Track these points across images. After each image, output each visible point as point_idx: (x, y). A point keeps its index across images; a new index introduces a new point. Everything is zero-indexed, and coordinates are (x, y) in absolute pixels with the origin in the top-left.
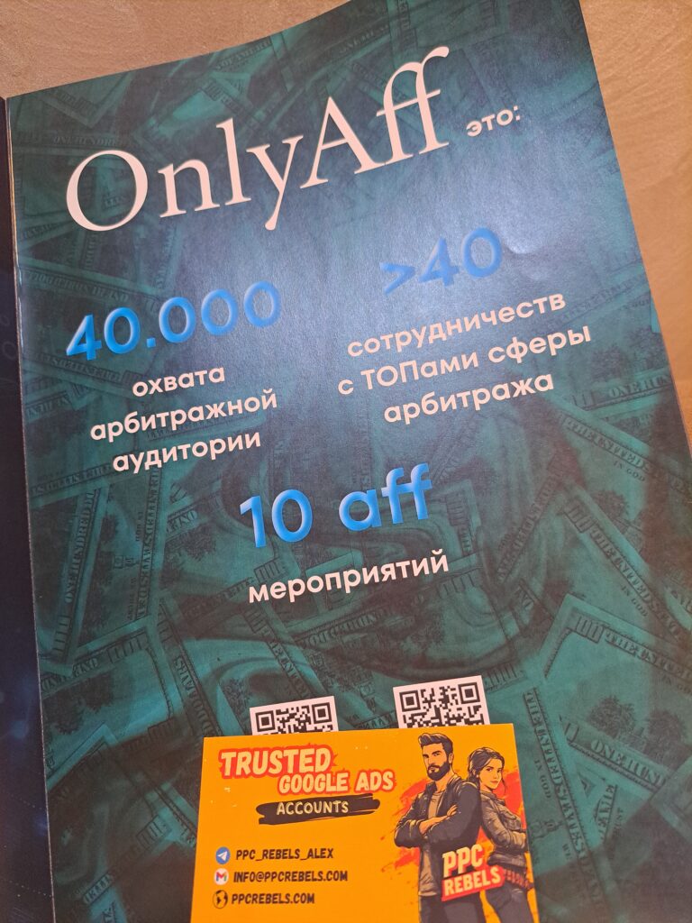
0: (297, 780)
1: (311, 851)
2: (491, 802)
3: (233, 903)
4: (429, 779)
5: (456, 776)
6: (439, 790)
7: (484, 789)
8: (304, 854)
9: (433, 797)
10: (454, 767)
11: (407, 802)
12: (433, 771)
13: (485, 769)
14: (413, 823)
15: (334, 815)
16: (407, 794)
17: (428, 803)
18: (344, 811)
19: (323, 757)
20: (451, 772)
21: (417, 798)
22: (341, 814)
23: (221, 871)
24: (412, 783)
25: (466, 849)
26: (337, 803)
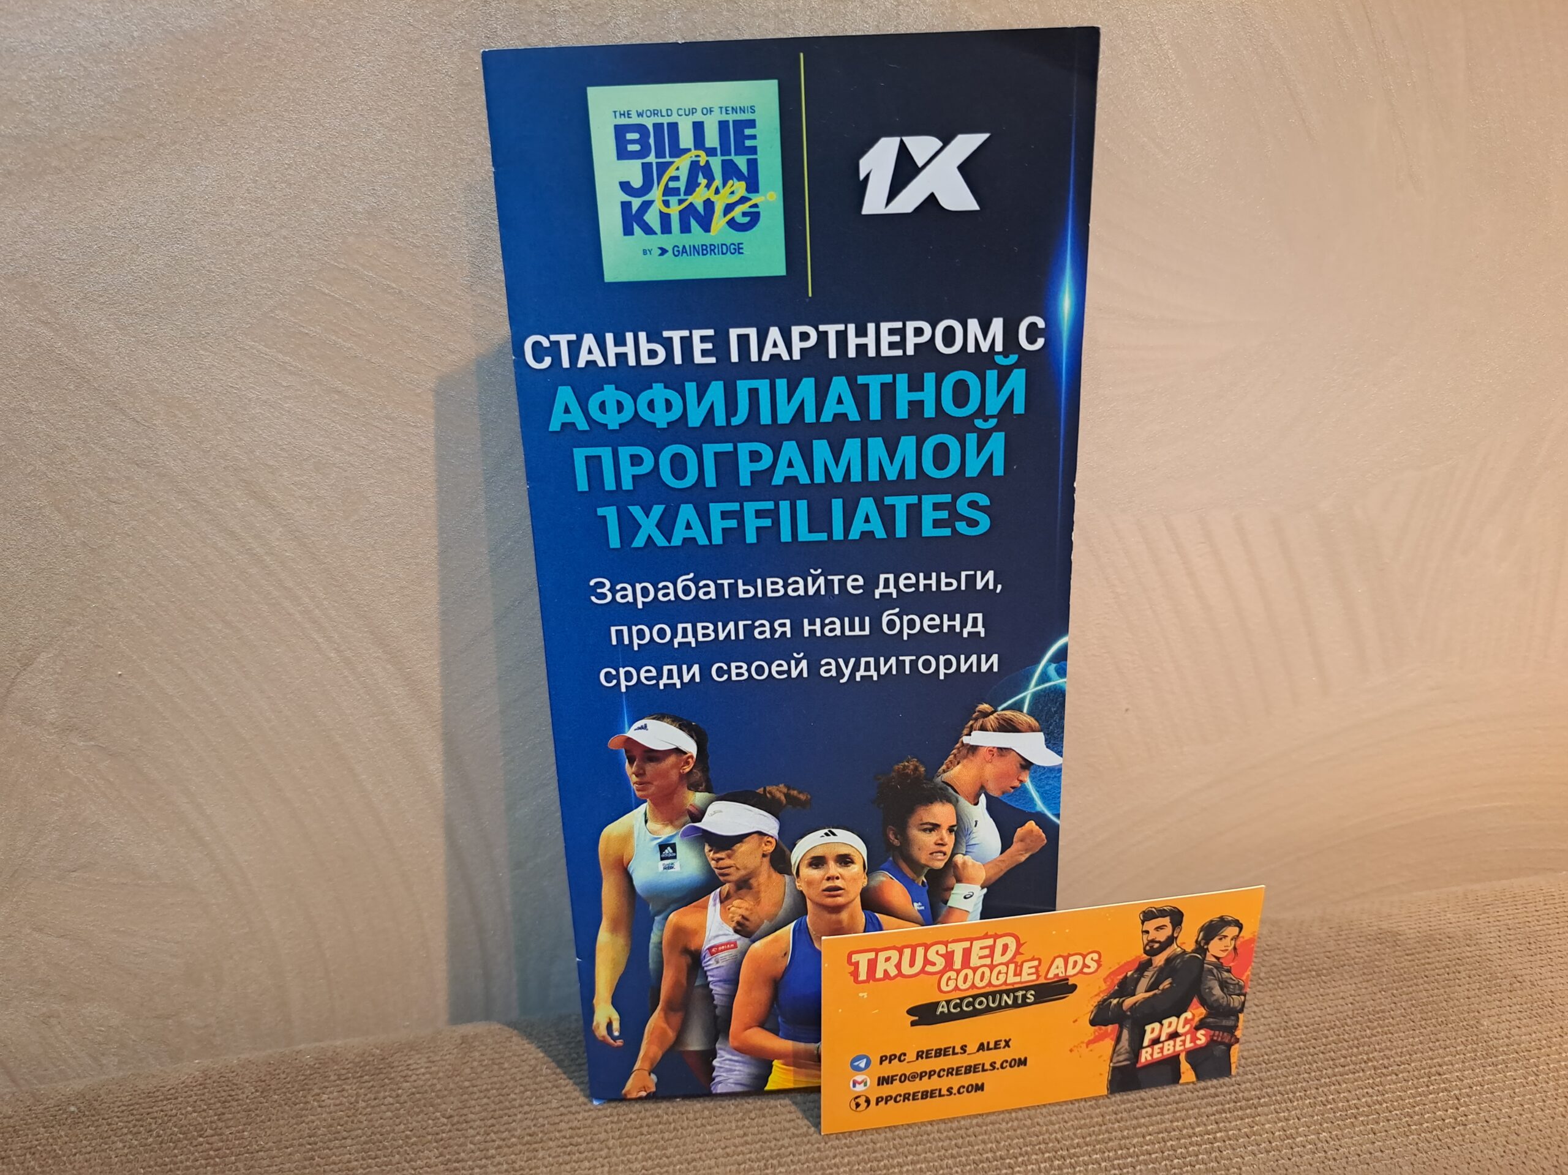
0: (966, 976)
1: (982, 1044)
2: (1215, 971)
3: (877, 1104)
4: (1145, 955)
5: (1179, 949)
6: (1154, 966)
7: (1210, 958)
8: (972, 1048)
9: (1146, 973)
10: (1179, 941)
11: (1113, 980)
12: (1152, 947)
13: (1216, 939)
14: (1115, 1001)
15: (1015, 1005)
16: (1114, 973)
17: (1138, 981)
18: (1028, 1001)
19: (1005, 947)
20: (1174, 946)
21: (1126, 977)
22: (1025, 1004)
23: (859, 1078)
24: (1122, 963)
25: (1174, 1019)
26: (1020, 994)
